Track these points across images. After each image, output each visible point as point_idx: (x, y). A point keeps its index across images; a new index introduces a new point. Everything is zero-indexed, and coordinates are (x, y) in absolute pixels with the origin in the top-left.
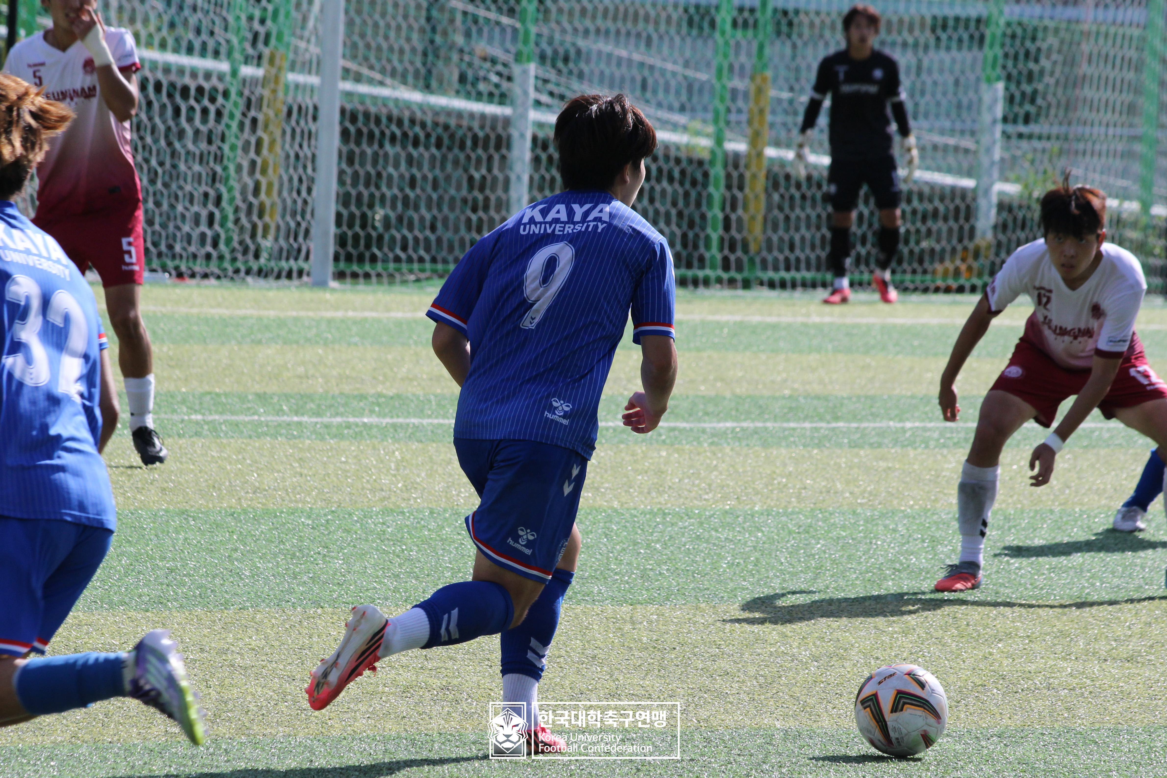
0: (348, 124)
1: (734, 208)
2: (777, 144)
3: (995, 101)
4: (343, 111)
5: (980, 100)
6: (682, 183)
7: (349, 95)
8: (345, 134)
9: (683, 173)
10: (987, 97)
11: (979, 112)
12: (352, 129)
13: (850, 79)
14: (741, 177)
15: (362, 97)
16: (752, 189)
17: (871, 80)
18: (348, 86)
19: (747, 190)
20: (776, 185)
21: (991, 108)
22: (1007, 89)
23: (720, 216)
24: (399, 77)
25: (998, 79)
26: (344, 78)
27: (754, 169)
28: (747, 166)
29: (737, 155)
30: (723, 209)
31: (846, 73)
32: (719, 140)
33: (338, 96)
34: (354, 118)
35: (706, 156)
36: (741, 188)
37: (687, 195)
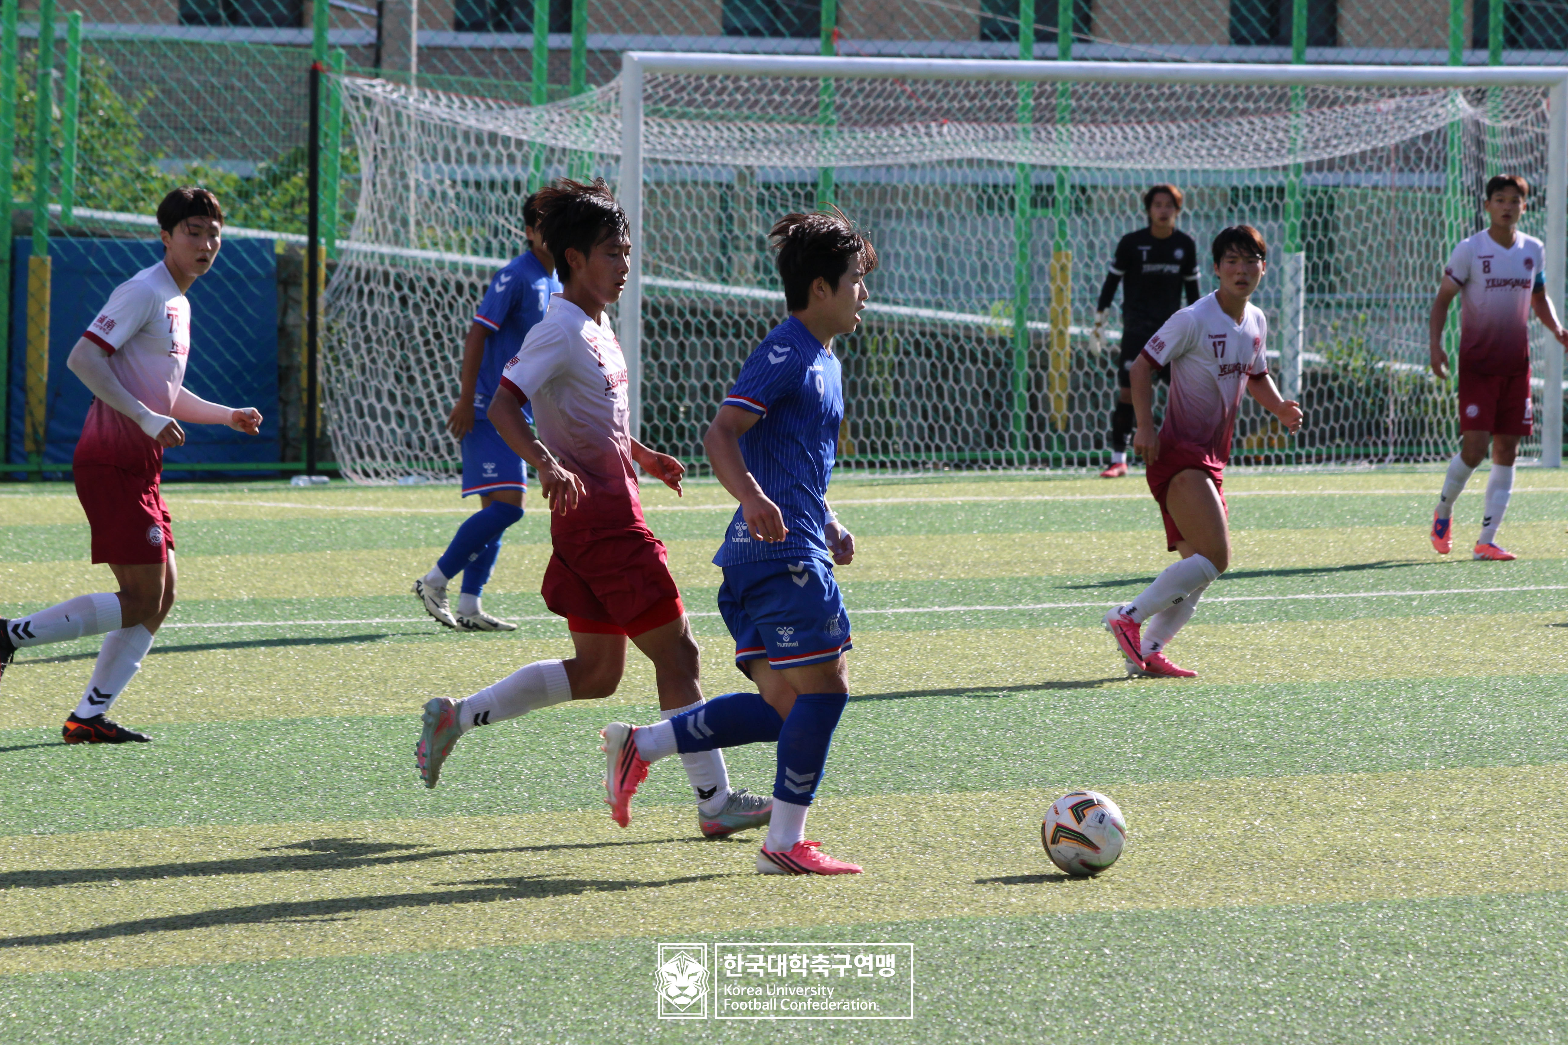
0: (650, 317)
1: (1039, 387)
2: (1078, 321)
3: (1297, 271)
4: (644, 306)
5: (1281, 270)
6: (985, 364)
7: (649, 288)
8: (648, 329)
9: (985, 353)
10: (1288, 268)
11: (1281, 283)
12: (655, 322)
13: (1153, 258)
14: (1044, 356)
15: (663, 290)
16: (1057, 369)
17: (1173, 261)
18: (648, 280)
19: (1051, 369)
20: (1080, 364)
21: (1293, 279)
22: (1308, 258)
23: (1027, 395)
24: (699, 271)
25: (1299, 249)
26: (645, 273)
27: (1055, 348)
28: (1048, 346)
29: (1038, 334)
30: (1029, 389)
31: (1148, 252)
32: (1020, 322)
33: (640, 290)
34: (656, 313)
35: (1008, 335)
36: (1045, 367)
37: (991, 375)
